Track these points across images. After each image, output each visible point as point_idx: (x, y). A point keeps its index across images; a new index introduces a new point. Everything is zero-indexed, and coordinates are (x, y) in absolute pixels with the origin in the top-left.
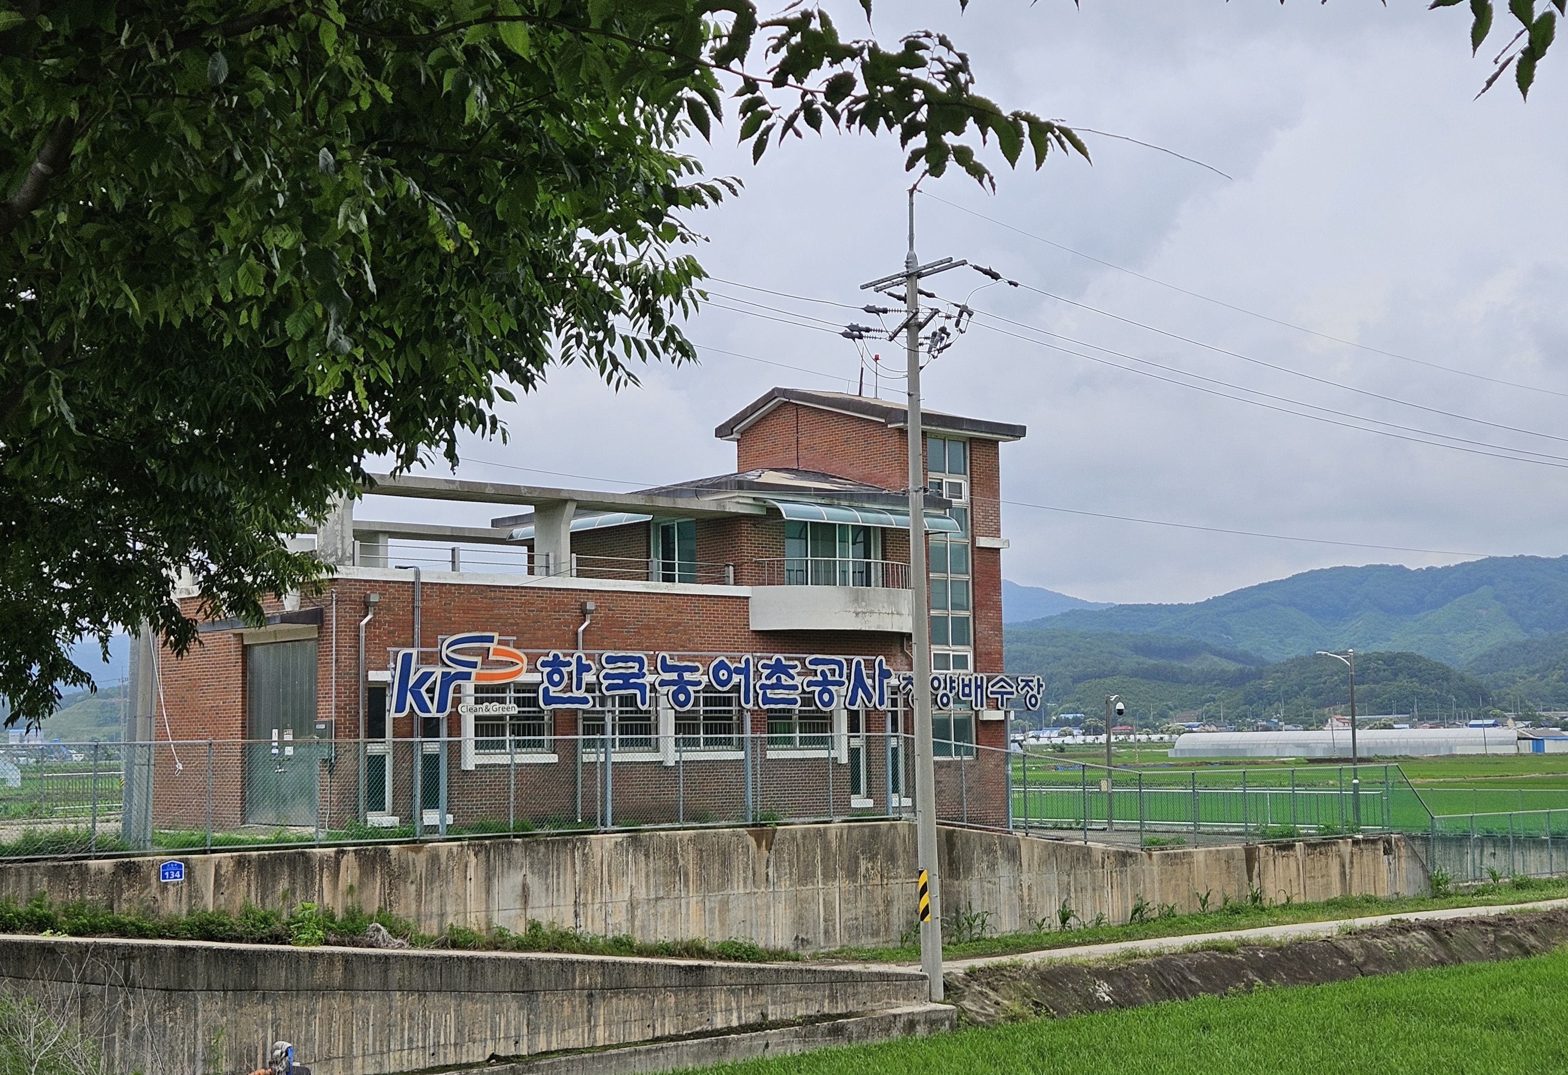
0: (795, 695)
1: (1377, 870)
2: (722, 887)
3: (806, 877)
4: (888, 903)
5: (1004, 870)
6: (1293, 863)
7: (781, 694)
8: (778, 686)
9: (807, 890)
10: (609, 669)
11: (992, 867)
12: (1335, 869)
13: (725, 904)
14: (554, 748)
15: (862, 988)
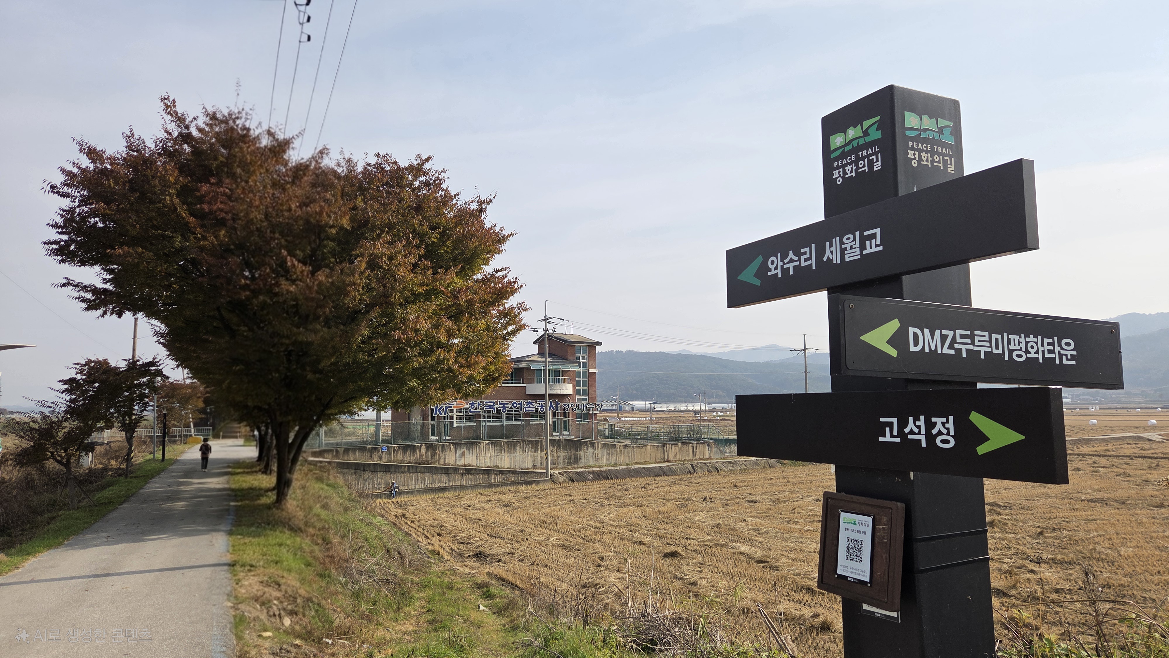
0: (534, 409)
1: (704, 450)
2: (514, 453)
3: (536, 451)
4: (558, 457)
5: (591, 450)
6: (677, 448)
7: (530, 409)
8: (529, 407)
9: (536, 454)
10: (486, 404)
11: (587, 449)
12: (691, 450)
13: (515, 457)
14: (475, 422)
15: (529, 475)
